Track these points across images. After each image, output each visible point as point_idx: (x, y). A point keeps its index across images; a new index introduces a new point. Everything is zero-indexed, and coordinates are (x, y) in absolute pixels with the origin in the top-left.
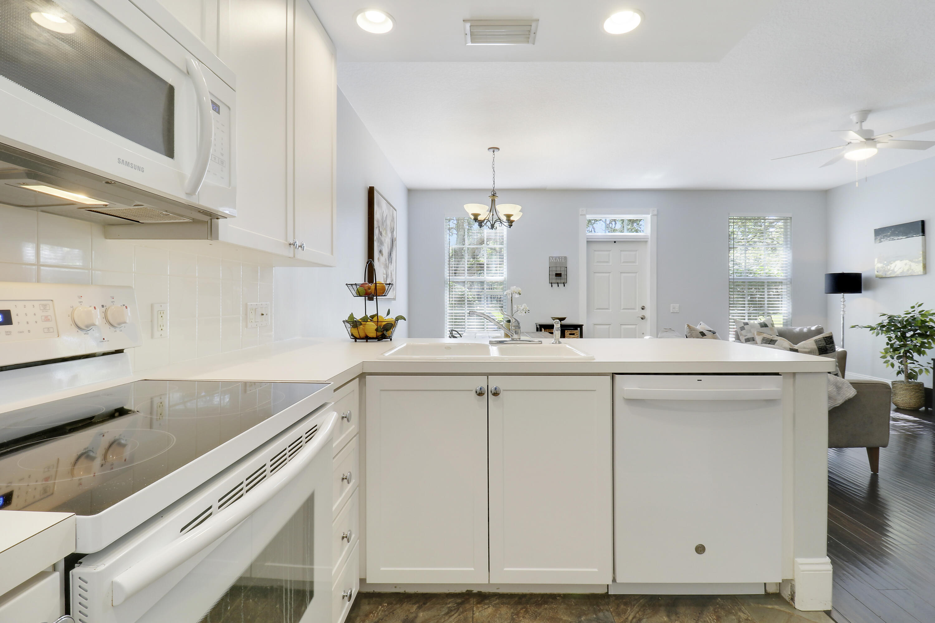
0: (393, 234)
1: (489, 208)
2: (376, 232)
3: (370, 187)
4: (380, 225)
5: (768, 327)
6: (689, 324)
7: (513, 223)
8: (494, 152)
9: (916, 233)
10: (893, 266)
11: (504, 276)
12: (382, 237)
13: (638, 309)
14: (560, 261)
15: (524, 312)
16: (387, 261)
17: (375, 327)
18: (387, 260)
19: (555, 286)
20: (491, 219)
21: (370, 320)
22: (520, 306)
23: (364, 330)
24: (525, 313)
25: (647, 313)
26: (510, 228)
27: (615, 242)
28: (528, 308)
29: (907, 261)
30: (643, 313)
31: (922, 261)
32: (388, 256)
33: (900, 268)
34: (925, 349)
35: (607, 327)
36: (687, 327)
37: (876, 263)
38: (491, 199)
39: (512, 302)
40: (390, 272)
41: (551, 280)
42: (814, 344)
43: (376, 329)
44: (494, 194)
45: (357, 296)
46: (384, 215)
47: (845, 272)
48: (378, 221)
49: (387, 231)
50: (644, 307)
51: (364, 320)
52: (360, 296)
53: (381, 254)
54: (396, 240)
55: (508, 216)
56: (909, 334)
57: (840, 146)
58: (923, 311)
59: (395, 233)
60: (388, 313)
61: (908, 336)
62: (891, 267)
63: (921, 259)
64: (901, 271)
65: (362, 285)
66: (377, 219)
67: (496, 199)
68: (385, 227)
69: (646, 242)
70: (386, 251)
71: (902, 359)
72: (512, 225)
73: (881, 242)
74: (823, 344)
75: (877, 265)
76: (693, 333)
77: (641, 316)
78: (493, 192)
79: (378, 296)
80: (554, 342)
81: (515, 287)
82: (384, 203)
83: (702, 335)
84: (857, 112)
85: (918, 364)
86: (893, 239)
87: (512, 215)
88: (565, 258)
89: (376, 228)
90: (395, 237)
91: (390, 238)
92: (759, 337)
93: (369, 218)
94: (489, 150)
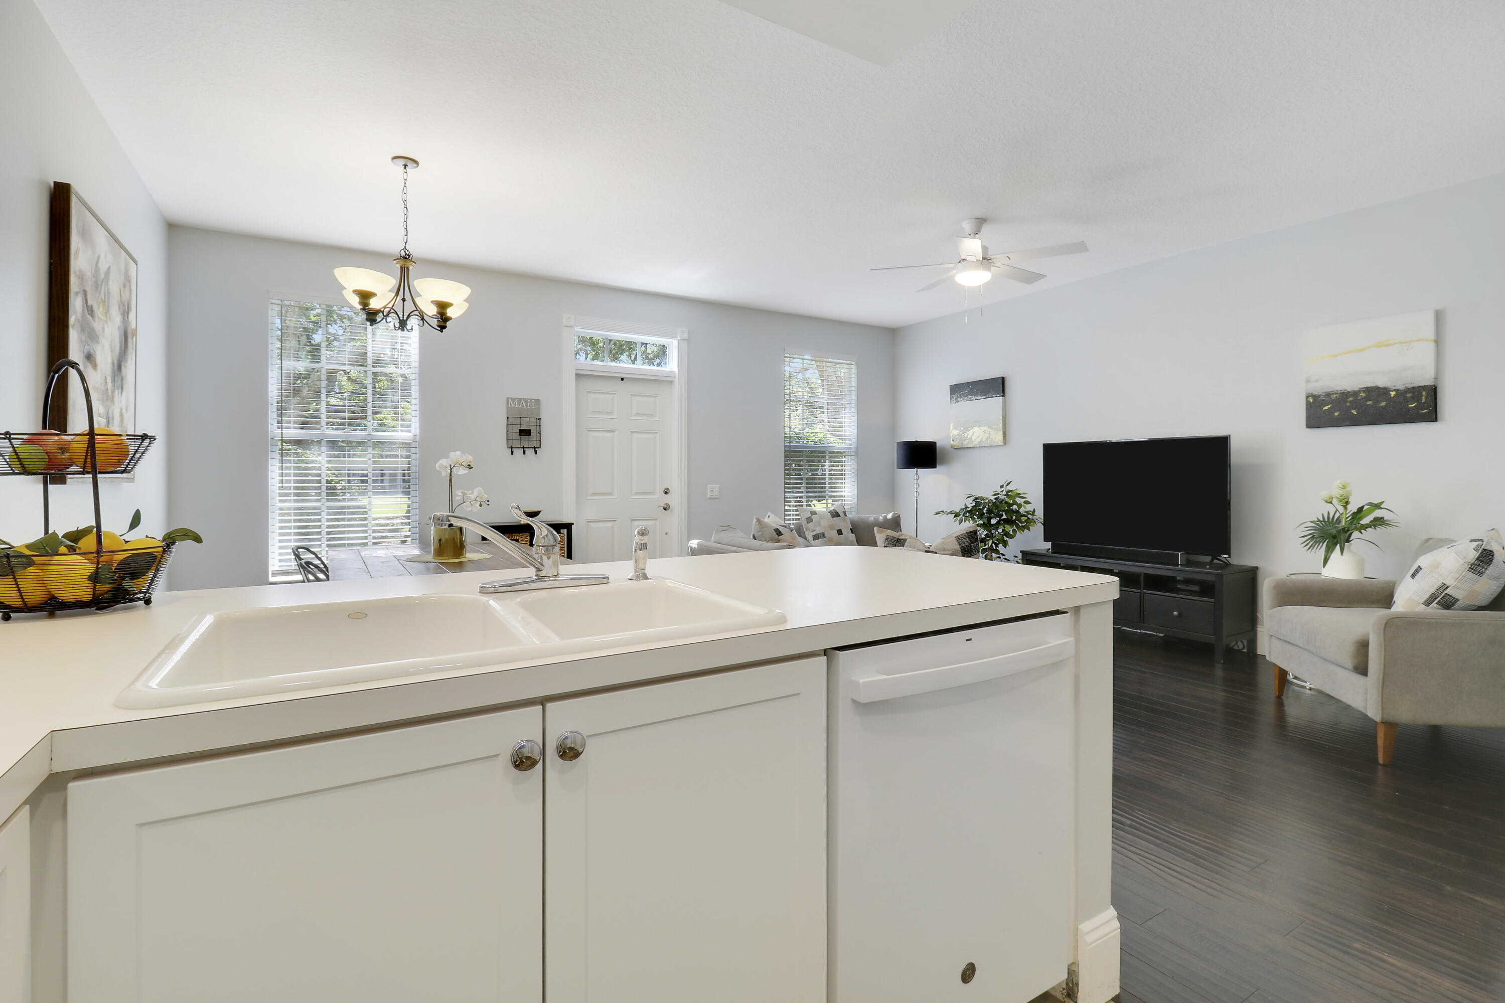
0: (126, 318)
1: (396, 283)
2: (76, 304)
3: (55, 182)
4: (88, 289)
5: (840, 516)
6: (759, 518)
7: (447, 323)
8: (405, 168)
9: (997, 393)
10: (970, 433)
11: (413, 431)
12: (94, 321)
13: (659, 493)
14: (527, 406)
15: (478, 504)
16: (110, 385)
17: (90, 569)
18: (109, 379)
19: (518, 452)
20: (398, 308)
21: (67, 546)
22: (470, 492)
23: (42, 581)
24: (481, 505)
25: (673, 500)
26: (442, 332)
27: (622, 379)
28: (486, 496)
29: (986, 428)
30: (666, 499)
31: (1002, 429)
32: (113, 371)
33: (978, 437)
34: (1007, 539)
35: (610, 524)
36: (756, 522)
37: (951, 429)
38: (398, 266)
39: (451, 485)
40: (119, 410)
41: (510, 442)
42: (956, 543)
43: (90, 576)
44: (407, 257)
45: (14, 474)
46: (100, 265)
47: (918, 440)
48: (81, 277)
49: (108, 305)
50: (667, 489)
51: (44, 548)
52: (25, 471)
53: (91, 363)
54: (135, 333)
55: (442, 307)
56: (993, 521)
57: (951, 263)
58: (1011, 491)
59: (132, 316)
60: (136, 521)
61: (994, 523)
62: (968, 435)
63: (1001, 425)
64: (979, 440)
65: (32, 439)
66: (80, 271)
67: (411, 268)
68: (103, 297)
69: (671, 382)
70: (105, 356)
71: (987, 553)
72: (445, 327)
73: (957, 402)
74: (967, 542)
75: (952, 432)
76: (765, 531)
77: (663, 505)
78: (405, 251)
79: (100, 473)
80: (633, 576)
81: (458, 453)
82: (100, 237)
83: (777, 534)
84: (972, 219)
85: (1004, 559)
86: (970, 398)
87: (449, 305)
88: (538, 402)
89: (77, 293)
90: (133, 326)
91: (119, 328)
92: (881, 535)
93: (51, 264)
94: (395, 160)
